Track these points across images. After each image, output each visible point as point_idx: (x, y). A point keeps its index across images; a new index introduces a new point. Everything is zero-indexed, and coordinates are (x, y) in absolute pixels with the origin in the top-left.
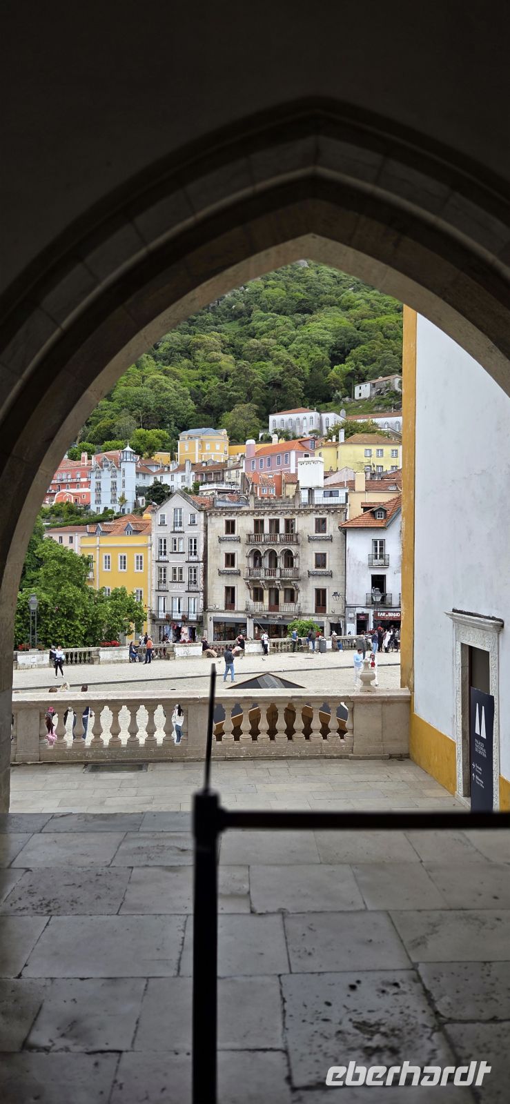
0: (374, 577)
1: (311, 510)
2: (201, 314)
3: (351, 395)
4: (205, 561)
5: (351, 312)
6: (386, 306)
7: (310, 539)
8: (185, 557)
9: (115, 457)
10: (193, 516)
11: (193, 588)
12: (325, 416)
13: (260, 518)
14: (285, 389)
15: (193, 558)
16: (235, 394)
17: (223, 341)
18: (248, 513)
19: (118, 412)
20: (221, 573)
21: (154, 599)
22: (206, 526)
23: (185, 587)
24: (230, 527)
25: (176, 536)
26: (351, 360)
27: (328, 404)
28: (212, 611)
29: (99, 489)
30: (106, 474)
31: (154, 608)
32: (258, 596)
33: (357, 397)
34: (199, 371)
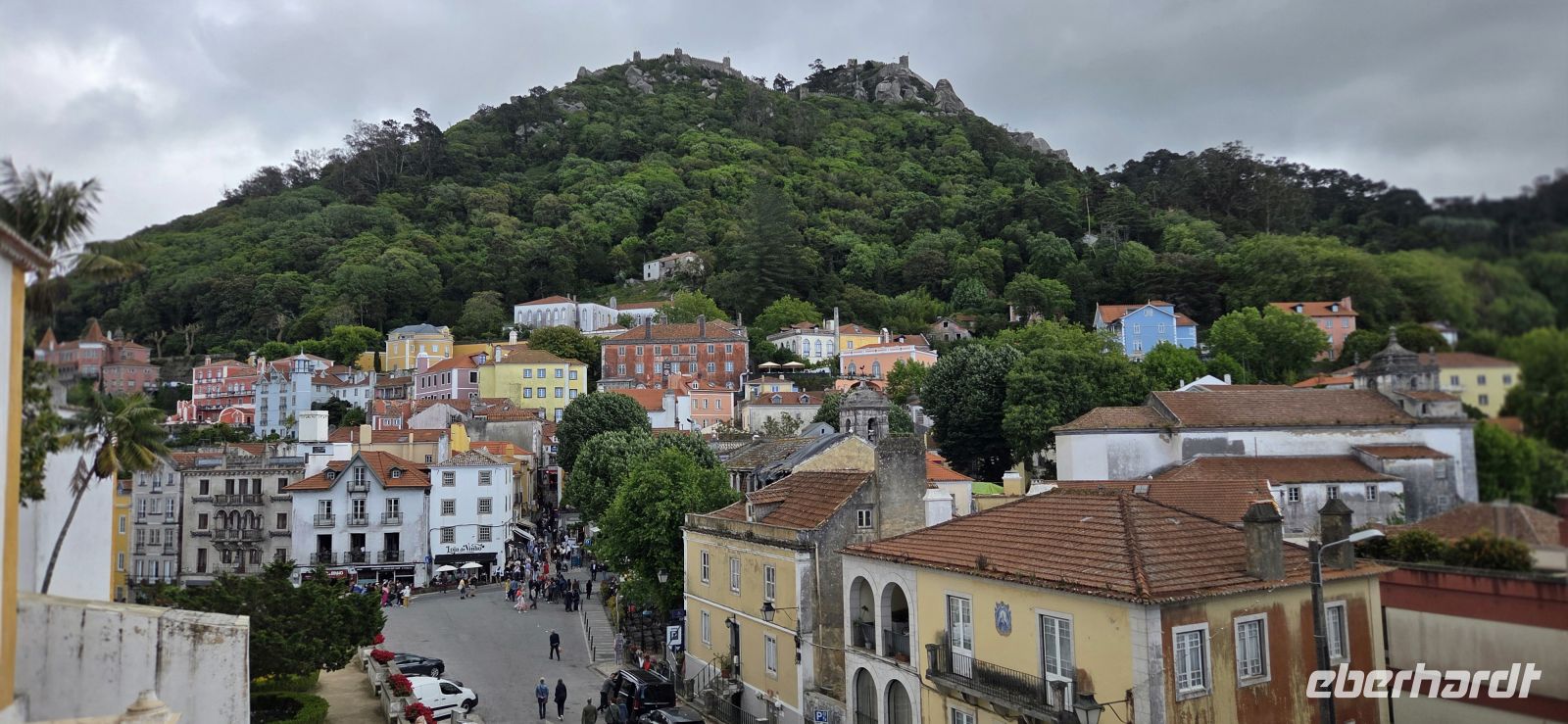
0: (354, 536)
1: (275, 471)
2: (500, 155)
3: (638, 275)
4: (180, 523)
5: (685, 158)
6: (732, 151)
7: (273, 500)
8: (162, 519)
9: (286, 367)
10: (171, 475)
11: (169, 551)
12: (582, 306)
13: (231, 478)
14: (553, 269)
15: (169, 520)
16: (487, 275)
17: (512, 196)
18: (220, 473)
19: (334, 298)
20: (194, 535)
21: (132, 564)
22: (182, 485)
23: (161, 550)
24: (205, 486)
25: (155, 496)
26: (662, 226)
27: (610, 286)
28: (185, 575)
29: (265, 408)
30: (274, 389)
31: (132, 573)
32: (226, 559)
33: (646, 278)
34: (466, 238)
